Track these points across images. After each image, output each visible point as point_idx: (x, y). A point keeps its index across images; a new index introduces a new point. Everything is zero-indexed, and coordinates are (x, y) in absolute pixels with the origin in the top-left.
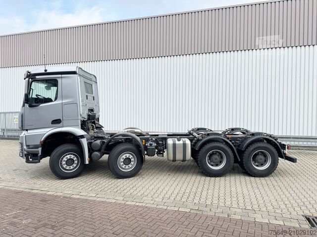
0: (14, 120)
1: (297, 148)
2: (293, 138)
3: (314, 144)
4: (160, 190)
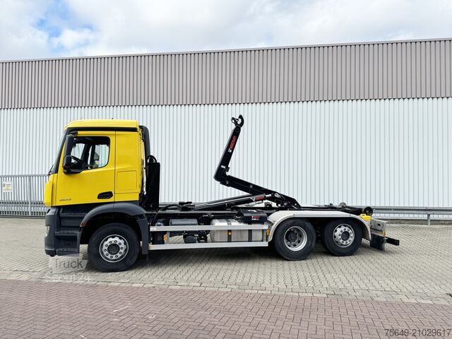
0: (3, 188)
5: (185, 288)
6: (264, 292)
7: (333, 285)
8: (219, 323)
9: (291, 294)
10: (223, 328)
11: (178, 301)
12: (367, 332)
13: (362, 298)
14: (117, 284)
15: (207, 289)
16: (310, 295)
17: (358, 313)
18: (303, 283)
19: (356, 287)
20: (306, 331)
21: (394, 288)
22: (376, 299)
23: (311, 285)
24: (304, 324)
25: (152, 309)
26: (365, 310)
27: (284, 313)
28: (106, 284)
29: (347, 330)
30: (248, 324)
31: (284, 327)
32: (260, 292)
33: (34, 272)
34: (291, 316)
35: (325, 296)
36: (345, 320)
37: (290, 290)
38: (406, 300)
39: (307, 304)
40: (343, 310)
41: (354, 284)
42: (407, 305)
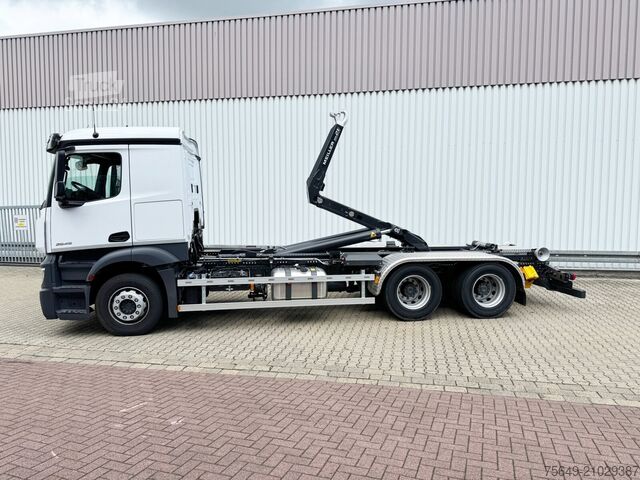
0: (15, 225)
1: (593, 274)
2: (588, 255)
3: (631, 266)
4: (282, 346)
5: (246, 373)
6: (367, 382)
7: (478, 373)
8: (279, 436)
9: (409, 386)
10: (283, 443)
11: (227, 396)
12: (524, 458)
13: (524, 395)
14: (144, 366)
15: (279, 376)
16: (440, 388)
17: (515, 422)
18: (431, 369)
19: (517, 377)
20: (420, 454)
21: (579, 379)
22: (548, 397)
23: (443, 371)
24: (420, 440)
25: (181, 409)
26: (526, 417)
27: (390, 419)
28: (128, 365)
29: (490, 454)
30: (327, 438)
31: (386, 444)
32: (361, 382)
33: (28, 345)
34: (400, 425)
35: (464, 390)
36: (490, 433)
37: (408, 380)
38: (597, 400)
39: (432, 404)
40: (489, 416)
41: (513, 371)
42: (597, 408)
